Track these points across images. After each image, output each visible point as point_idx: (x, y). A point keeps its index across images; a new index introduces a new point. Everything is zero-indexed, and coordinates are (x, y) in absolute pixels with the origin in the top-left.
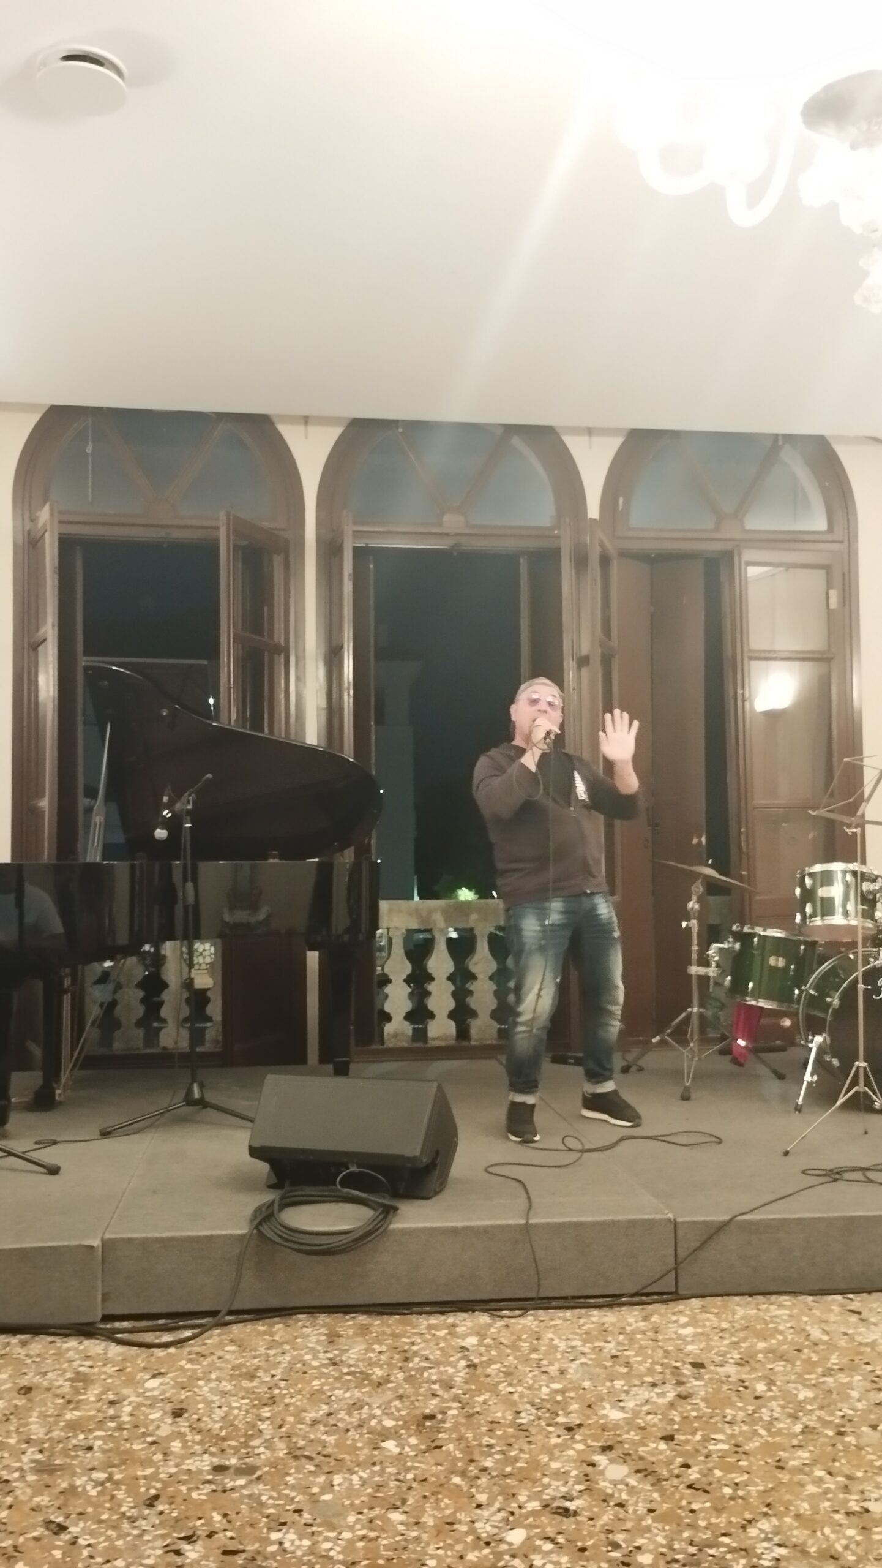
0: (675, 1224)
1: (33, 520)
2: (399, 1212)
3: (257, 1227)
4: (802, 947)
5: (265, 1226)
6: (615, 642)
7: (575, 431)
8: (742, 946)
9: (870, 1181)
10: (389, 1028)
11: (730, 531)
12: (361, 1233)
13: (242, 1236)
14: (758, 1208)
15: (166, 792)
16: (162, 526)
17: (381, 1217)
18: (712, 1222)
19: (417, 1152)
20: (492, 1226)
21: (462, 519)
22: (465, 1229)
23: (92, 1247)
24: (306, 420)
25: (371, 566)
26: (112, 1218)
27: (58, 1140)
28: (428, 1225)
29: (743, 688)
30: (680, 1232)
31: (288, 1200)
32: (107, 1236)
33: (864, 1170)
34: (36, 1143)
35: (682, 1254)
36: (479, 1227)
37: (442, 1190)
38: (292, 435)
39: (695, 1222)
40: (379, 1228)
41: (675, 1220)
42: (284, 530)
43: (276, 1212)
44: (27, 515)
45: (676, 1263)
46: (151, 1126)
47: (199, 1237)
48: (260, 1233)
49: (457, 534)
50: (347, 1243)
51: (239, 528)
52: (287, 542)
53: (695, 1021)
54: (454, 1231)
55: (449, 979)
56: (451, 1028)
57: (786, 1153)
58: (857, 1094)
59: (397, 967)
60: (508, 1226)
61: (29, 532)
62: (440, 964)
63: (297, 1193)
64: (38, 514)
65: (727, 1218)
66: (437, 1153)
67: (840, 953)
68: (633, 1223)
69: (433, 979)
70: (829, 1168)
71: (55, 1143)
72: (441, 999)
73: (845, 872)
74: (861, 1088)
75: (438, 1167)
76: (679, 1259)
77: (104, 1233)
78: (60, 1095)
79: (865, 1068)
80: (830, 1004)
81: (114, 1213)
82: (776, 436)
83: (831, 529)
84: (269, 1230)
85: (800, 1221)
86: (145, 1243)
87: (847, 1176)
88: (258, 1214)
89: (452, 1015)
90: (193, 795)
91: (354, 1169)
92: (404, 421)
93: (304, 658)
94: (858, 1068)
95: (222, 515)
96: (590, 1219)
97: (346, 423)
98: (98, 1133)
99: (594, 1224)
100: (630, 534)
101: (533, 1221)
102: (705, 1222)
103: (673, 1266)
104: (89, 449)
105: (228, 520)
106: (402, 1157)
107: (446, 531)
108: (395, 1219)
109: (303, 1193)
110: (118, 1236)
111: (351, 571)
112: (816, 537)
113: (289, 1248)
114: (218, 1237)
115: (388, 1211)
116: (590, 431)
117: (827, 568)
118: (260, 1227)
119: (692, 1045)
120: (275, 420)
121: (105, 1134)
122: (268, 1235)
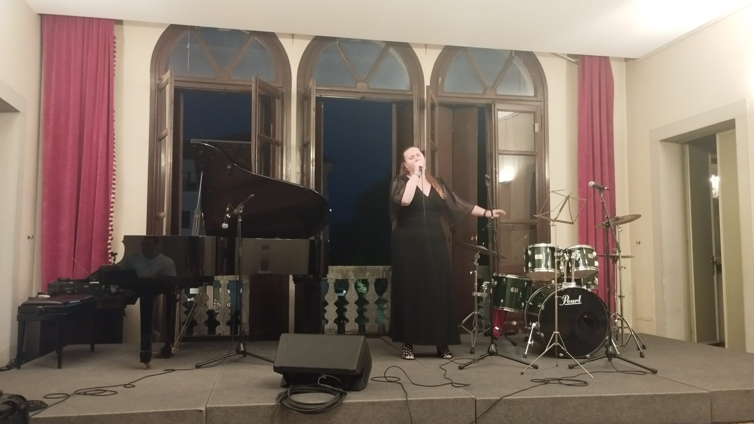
0: (476, 401)
1: (160, 79)
2: (346, 396)
3: (280, 402)
4: (526, 283)
5: (284, 401)
6: (437, 144)
7: (419, 46)
8: (497, 283)
9: (561, 383)
10: (327, 327)
11: (490, 95)
12: (329, 405)
13: (274, 406)
14: (513, 394)
15: (228, 205)
16: (223, 84)
17: (339, 397)
18: (493, 400)
19: (355, 368)
20: (391, 401)
21: (366, 85)
22: (378, 403)
23: (201, 411)
24: (293, 36)
25: (322, 106)
26: (209, 399)
27: (175, 369)
28: (361, 401)
29: (496, 168)
30: (478, 405)
31: (294, 391)
32: (208, 406)
33: (559, 379)
34: (165, 371)
35: (478, 414)
36: (385, 402)
37: (365, 387)
38: (286, 43)
39: (484, 400)
40: (339, 401)
41: (475, 398)
42: (281, 88)
43: (289, 395)
44: (157, 77)
45: (476, 419)
46: (220, 363)
47: (252, 406)
48: (282, 405)
49: (363, 92)
50: (324, 408)
51: (261, 85)
52: (283, 93)
53: (476, 318)
54: (373, 403)
55: (355, 303)
56: (356, 326)
57: (522, 373)
58: (554, 346)
59: (331, 297)
60: (398, 401)
61: (158, 85)
62: (351, 295)
63: (297, 388)
64: (163, 76)
65: (499, 398)
66: (363, 369)
67: (544, 286)
68: (456, 400)
69: (348, 303)
70: (542, 378)
71: (174, 370)
72: (351, 312)
73: (546, 248)
74: (556, 344)
75: (364, 376)
76: (477, 417)
77: (206, 405)
78: (174, 350)
79: (558, 334)
80: (540, 307)
81: (209, 397)
82: (512, 51)
83: (536, 95)
84: (286, 403)
85: (532, 399)
86: (226, 409)
87: (551, 382)
88: (280, 396)
89: (357, 320)
90: (243, 206)
91: (324, 377)
92: (339, 38)
93: (290, 148)
94: (555, 334)
95: (253, 79)
96: (436, 398)
97: (312, 38)
98: (195, 367)
99: (438, 400)
100: (444, 95)
101: (409, 399)
102: (489, 400)
103: (474, 420)
104: (188, 46)
105: (256, 81)
106: (348, 370)
107: (358, 91)
108: (345, 399)
109: (301, 388)
110: (214, 406)
111: (315, 107)
112: (529, 99)
113: (297, 411)
114: (262, 406)
115: (342, 395)
116: (426, 46)
117: (534, 113)
118: (282, 402)
119: (475, 328)
120: (278, 35)
121: (198, 367)
122: (286, 405)
